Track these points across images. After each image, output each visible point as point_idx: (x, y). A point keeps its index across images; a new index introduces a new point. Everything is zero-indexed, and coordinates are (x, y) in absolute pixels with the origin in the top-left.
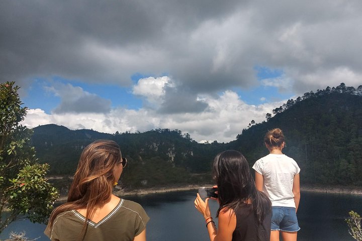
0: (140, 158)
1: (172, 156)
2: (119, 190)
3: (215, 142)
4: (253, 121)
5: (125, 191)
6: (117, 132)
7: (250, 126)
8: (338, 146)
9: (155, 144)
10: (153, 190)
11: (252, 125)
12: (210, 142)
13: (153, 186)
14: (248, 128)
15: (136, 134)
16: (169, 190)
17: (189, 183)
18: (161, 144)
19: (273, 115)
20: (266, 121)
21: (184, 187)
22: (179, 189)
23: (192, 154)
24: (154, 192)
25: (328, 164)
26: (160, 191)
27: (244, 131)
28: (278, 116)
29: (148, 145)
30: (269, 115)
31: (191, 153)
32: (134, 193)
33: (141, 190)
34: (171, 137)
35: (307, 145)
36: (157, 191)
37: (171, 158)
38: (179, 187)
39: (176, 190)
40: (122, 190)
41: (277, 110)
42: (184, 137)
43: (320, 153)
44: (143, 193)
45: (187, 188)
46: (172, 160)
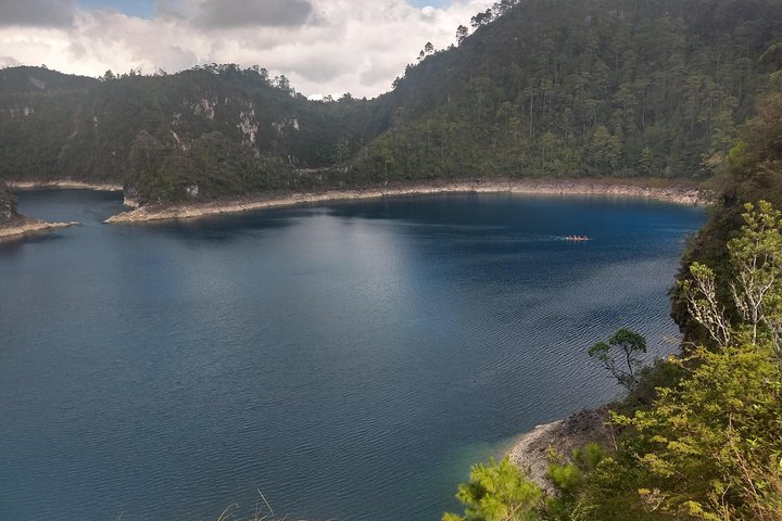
0: (175, 135)
1: (250, 131)
2: (133, 209)
3: (347, 96)
4: (429, 46)
5: (149, 211)
6: (108, 73)
7: (423, 58)
8: (595, 98)
9: (206, 103)
10: (213, 206)
11: (426, 54)
12: (336, 97)
13: (214, 198)
14: (417, 62)
15: (156, 78)
16: (250, 206)
17: (294, 189)
18: (221, 100)
19: (471, 31)
20: (456, 45)
21: (283, 199)
22: (272, 204)
23: (296, 126)
24: (216, 211)
25: (571, 136)
26: (230, 209)
27: (410, 70)
28: (482, 31)
29: (189, 106)
30: (462, 29)
31: (293, 123)
32: (171, 215)
33: (184, 208)
34: (242, 85)
35: (535, 98)
36: (223, 210)
37: (248, 136)
38: (272, 199)
39: (265, 205)
40: (141, 209)
41: (479, 17)
42: (275, 84)
43: (558, 114)
44: (190, 213)
45: (290, 201)
46: (252, 139)
